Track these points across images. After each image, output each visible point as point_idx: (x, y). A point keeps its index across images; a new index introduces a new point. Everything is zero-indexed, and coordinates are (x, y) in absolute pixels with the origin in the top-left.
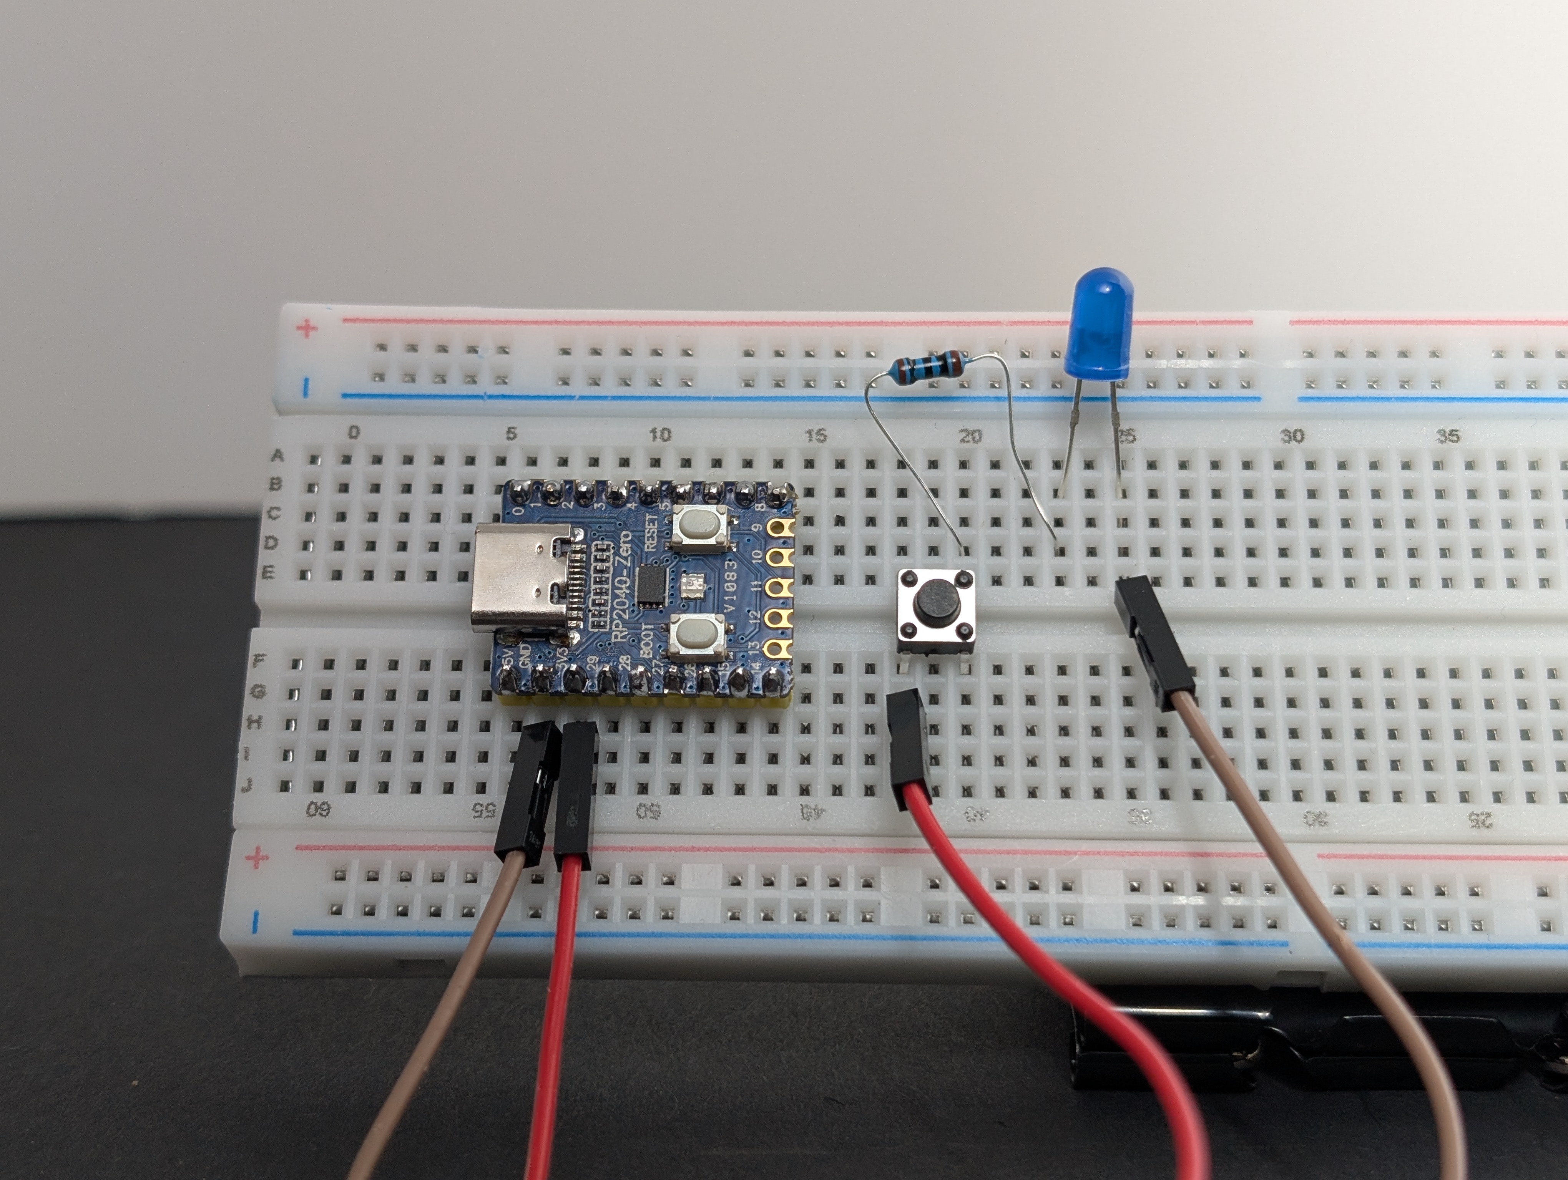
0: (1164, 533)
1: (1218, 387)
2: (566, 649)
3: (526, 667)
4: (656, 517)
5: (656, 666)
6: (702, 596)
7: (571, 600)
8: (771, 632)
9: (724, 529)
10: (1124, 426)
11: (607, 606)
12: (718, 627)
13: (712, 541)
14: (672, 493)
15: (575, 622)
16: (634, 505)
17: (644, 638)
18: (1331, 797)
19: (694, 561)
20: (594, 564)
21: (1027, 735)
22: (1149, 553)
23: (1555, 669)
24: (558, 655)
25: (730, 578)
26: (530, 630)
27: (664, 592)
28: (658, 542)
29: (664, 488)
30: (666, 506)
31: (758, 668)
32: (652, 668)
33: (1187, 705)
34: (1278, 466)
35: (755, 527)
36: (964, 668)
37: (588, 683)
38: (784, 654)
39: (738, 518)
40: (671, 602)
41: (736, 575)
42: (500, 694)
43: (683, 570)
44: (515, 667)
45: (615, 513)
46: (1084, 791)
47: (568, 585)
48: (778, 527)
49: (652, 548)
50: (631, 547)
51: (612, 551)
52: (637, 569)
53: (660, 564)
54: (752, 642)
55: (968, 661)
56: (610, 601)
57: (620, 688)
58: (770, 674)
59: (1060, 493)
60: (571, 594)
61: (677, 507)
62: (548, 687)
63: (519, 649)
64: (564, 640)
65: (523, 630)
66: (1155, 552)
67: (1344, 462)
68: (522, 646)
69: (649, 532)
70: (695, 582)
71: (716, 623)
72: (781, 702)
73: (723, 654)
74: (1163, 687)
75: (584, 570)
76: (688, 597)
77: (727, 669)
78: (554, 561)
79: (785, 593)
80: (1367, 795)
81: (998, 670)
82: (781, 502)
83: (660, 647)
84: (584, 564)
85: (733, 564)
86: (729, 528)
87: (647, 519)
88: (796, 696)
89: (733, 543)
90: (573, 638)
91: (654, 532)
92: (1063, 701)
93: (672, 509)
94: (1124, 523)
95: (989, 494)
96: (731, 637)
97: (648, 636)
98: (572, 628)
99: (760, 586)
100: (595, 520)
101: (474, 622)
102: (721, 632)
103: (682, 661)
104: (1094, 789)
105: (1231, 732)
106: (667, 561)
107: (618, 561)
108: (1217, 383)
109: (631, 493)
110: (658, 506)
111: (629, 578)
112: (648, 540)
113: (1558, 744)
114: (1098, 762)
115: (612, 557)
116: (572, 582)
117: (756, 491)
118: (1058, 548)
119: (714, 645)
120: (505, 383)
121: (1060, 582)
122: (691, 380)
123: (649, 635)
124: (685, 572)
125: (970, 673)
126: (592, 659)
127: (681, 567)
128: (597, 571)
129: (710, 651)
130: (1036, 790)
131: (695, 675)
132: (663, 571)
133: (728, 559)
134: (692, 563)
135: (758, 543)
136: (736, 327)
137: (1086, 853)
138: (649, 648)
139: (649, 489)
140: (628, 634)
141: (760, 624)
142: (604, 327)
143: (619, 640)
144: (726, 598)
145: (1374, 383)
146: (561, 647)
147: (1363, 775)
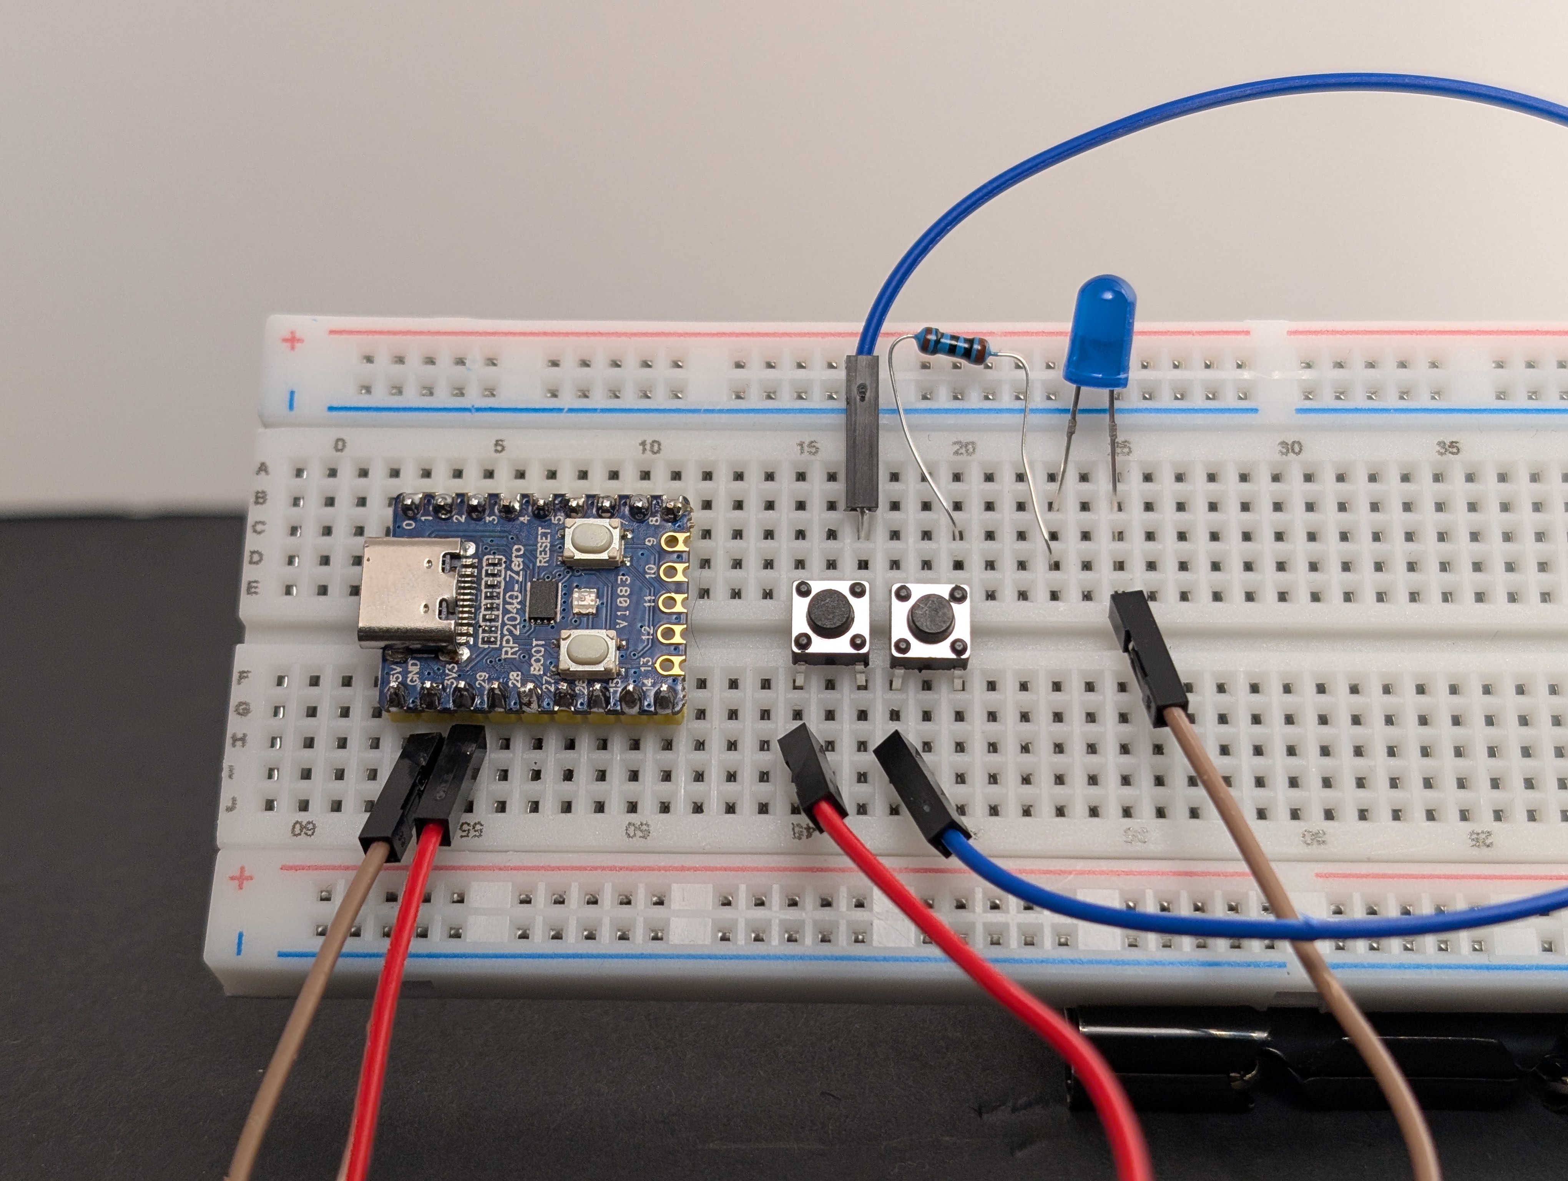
0: (1160, 547)
1: (1214, 398)
2: (455, 666)
3: (415, 683)
4: (549, 531)
5: (547, 682)
6: (594, 611)
7: (460, 615)
8: (664, 647)
9: (616, 543)
10: (1120, 439)
11: (498, 622)
12: (609, 643)
13: (604, 556)
14: (565, 506)
15: (465, 638)
16: (527, 518)
17: (535, 654)
18: (1329, 815)
19: (587, 576)
20: (485, 579)
21: (1022, 752)
22: (1145, 567)
23: (1556, 685)
24: (447, 671)
25: (623, 593)
26: (419, 646)
27: (556, 608)
28: (550, 557)
29: (557, 502)
30: (559, 520)
31: (650, 684)
32: (543, 685)
33: (1181, 722)
34: (1276, 478)
35: (649, 541)
36: (958, 683)
37: (477, 701)
38: (676, 671)
39: (633, 532)
40: (563, 618)
41: (629, 590)
42: (388, 711)
43: (575, 585)
44: (403, 684)
45: (508, 526)
46: (1079, 809)
47: (457, 600)
48: (673, 541)
49: (545, 562)
50: (523, 562)
51: (504, 565)
52: (529, 584)
53: (552, 579)
54: (644, 658)
55: (960, 677)
56: (501, 617)
57: (510, 704)
58: (661, 691)
59: (1055, 506)
60: (461, 609)
61: (569, 522)
62: (437, 703)
63: (407, 666)
64: (453, 656)
65: (411, 647)
66: (1151, 566)
67: (1342, 474)
68: (411, 662)
69: (541, 546)
70: (587, 597)
71: (607, 639)
72: (674, 718)
73: (614, 671)
74: (1155, 702)
75: (474, 585)
76: (580, 612)
77: (619, 685)
78: (443, 576)
79: (679, 608)
80: (1366, 813)
81: (992, 686)
82: (676, 516)
83: (551, 663)
84: (475, 579)
85: (626, 579)
86: (623, 541)
87: (539, 533)
88: (688, 712)
89: (626, 557)
90: (462, 654)
91: (546, 546)
92: (1058, 717)
93: (564, 523)
94: (1120, 536)
95: (983, 507)
96: (623, 653)
97: (538, 652)
98: (461, 644)
99: (654, 601)
100: (487, 534)
101: (360, 639)
102: (612, 648)
103: (573, 678)
104: (1090, 807)
105: (1228, 749)
106: (560, 575)
107: (510, 575)
108: (1214, 395)
109: (524, 507)
110: (550, 520)
111: (521, 592)
112: (541, 554)
113: (1560, 762)
114: (1093, 780)
115: (503, 572)
116: (462, 597)
117: (650, 504)
118: (1052, 562)
119: (605, 661)
120: (493, 395)
121: (1054, 596)
122: (681, 392)
123: (540, 651)
124: (577, 587)
125: (963, 690)
126: (482, 676)
127: (573, 582)
128: (488, 586)
129: (600, 668)
130: (1031, 809)
131: (586, 692)
132: (555, 585)
133: (621, 574)
134: (585, 578)
135: (652, 558)
136: (727, 339)
137: (1082, 873)
138: (539, 664)
139: (541, 502)
140: (519, 650)
141: (652, 639)
142: (593, 338)
143: (509, 656)
144: (619, 613)
145: (1372, 394)
146: (450, 663)
147: (1361, 793)
